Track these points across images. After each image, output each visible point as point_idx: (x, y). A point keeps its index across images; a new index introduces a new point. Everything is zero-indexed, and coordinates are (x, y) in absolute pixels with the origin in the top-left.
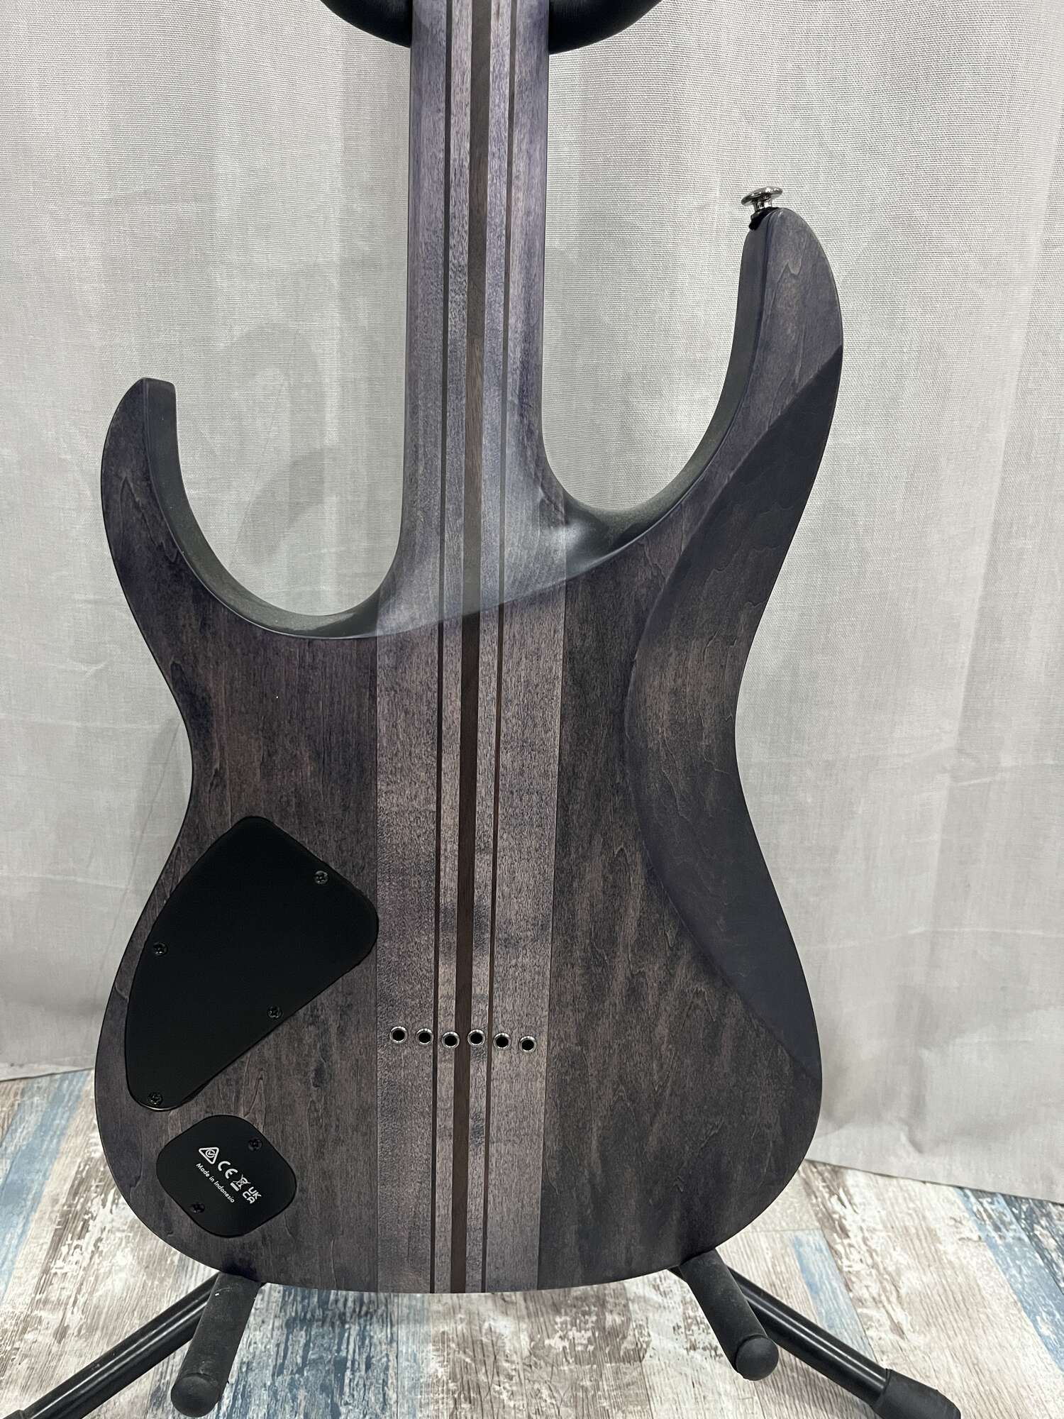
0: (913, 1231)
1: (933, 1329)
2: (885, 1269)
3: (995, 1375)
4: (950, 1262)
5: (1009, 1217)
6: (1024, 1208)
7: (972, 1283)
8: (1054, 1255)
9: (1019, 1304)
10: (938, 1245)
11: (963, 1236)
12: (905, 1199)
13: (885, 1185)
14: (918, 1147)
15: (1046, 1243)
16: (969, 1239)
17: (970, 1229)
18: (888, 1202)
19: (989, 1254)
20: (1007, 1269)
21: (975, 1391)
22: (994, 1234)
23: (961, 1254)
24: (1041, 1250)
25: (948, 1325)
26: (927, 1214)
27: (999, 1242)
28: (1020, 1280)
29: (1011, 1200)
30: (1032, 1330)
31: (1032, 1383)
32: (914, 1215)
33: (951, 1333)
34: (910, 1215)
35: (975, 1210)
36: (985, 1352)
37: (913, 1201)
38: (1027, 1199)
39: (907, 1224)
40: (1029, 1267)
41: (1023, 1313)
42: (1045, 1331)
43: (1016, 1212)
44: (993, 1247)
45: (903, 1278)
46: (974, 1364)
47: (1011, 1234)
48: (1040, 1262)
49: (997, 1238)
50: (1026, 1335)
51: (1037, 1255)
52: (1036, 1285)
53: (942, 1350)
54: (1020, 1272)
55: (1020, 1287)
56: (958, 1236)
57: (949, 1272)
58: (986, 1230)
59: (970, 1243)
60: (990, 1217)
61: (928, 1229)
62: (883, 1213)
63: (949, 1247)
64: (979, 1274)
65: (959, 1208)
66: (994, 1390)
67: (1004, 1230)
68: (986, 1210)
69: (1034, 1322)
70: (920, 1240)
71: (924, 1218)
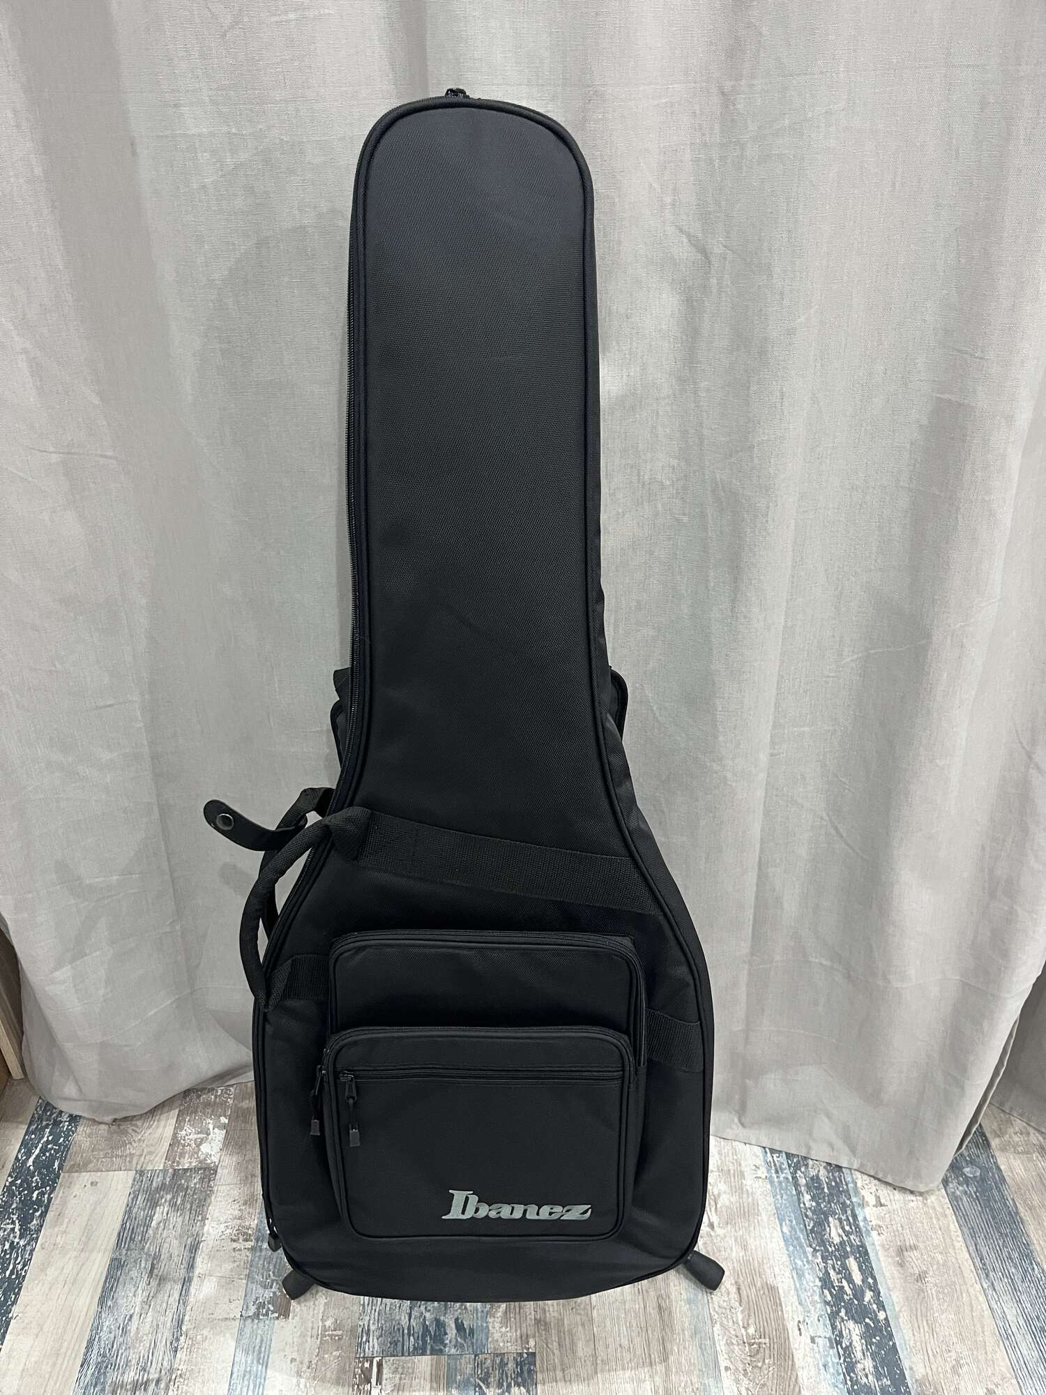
0: (732, 1172)
1: (729, 1226)
2: (713, 1192)
3: (753, 1251)
4: (747, 1190)
5: (785, 1166)
6: (795, 1161)
7: (756, 1203)
8: (803, 1188)
9: (776, 1215)
10: (743, 1181)
11: (758, 1175)
12: (733, 1154)
13: (724, 1145)
14: (743, 1125)
15: (800, 1181)
16: (761, 1178)
17: (763, 1172)
18: (724, 1155)
19: (769, 1186)
20: (776, 1196)
21: (741, 1259)
22: (774, 1175)
23: (754, 1186)
24: (796, 1185)
25: (737, 1225)
26: (742, 1162)
27: (776, 1180)
28: (780, 1202)
29: (789, 1156)
30: (779, 1229)
31: (771, 1257)
32: (735, 1164)
33: (737, 1229)
34: (733, 1163)
35: (768, 1161)
36: (752, 1240)
37: (736, 1155)
38: (798, 1156)
39: (730, 1168)
40: (788, 1195)
41: (777, 1220)
42: (786, 1230)
43: (790, 1162)
44: (772, 1182)
45: (721, 1198)
46: (744, 1246)
47: (784, 1175)
48: (794, 1192)
49: (775, 1177)
50: (775, 1231)
51: (794, 1188)
52: (788, 1205)
53: (731, 1237)
54: (782, 1197)
55: (779, 1205)
56: (756, 1176)
57: (745, 1196)
58: (771, 1173)
59: (760, 1180)
60: (775, 1165)
61: (741, 1171)
62: (719, 1162)
63: (748, 1182)
64: (760, 1197)
65: (760, 1160)
66: (751, 1260)
67: (780, 1173)
68: (774, 1161)
69: (781, 1225)
70: (735, 1178)
71: (740, 1165)
